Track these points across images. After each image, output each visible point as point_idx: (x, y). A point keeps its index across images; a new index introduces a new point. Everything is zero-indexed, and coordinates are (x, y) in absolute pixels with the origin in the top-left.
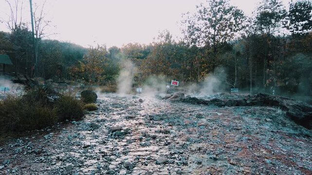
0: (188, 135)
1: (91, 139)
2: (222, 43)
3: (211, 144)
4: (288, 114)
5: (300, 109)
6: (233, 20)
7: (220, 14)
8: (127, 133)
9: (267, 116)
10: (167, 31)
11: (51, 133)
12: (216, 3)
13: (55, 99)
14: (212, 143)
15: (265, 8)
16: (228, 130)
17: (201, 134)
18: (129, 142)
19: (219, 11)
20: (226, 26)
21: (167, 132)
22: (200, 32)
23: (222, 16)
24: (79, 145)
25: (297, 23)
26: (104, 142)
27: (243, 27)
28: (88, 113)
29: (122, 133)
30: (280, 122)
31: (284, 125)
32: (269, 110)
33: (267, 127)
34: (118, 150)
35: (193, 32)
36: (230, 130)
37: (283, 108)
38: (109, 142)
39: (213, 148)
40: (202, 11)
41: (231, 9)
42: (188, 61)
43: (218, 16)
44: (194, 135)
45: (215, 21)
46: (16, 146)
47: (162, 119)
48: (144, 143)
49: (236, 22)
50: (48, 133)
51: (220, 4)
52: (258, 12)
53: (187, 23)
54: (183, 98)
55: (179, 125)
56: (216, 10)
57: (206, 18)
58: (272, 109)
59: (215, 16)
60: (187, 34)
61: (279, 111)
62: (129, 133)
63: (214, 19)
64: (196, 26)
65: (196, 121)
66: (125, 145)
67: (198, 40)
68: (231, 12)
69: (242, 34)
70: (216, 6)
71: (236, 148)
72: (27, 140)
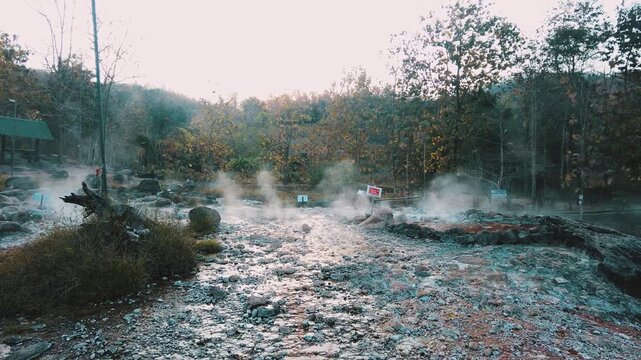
0: (396, 319)
1: (211, 325)
2: (474, 92)
3: (441, 341)
4: (602, 267)
5: (627, 256)
6: (496, 46)
7: (470, 32)
8: (278, 310)
9: (559, 272)
10: (361, 69)
11: (136, 311)
12: (462, 10)
13: (142, 236)
14: (443, 337)
15: (565, 20)
16: (476, 307)
17: (422, 317)
18: (284, 332)
19: (467, 28)
20: (482, 58)
21: (356, 311)
22: (428, 70)
23: (473, 37)
24: (189, 338)
25: (634, 50)
26: (237, 333)
27: (519, 60)
28: (204, 261)
29: (270, 312)
30: (584, 285)
31: (592, 291)
32: (563, 257)
33: (556, 300)
34: (263, 350)
35: (414, 73)
36: (480, 307)
37: (593, 253)
38: (246, 331)
39: (444, 350)
40: (433, 27)
41: (492, 23)
42: (403, 133)
43: (466, 38)
44: (410, 319)
45: (459, 48)
46: (75, 338)
47: (347, 278)
48: (311, 334)
49: (504, 49)
50: (130, 309)
51: (470, 11)
52: (550, 28)
53: (402, 52)
54: (391, 224)
55: (380, 293)
56: (461, 25)
57: (440, 41)
58: (569, 254)
59: (458, 37)
60: (401, 75)
61: (584, 260)
62: (284, 312)
63: (457, 43)
64: (419, 58)
65: (414, 285)
66: (277, 340)
67: (424, 87)
68: (493, 28)
69: (516, 75)
70: (462, 17)
71: (488, 351)
72: (93, 325)
